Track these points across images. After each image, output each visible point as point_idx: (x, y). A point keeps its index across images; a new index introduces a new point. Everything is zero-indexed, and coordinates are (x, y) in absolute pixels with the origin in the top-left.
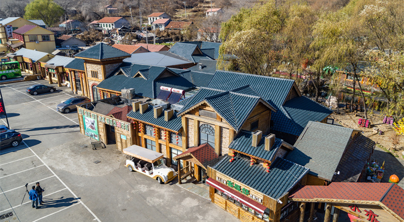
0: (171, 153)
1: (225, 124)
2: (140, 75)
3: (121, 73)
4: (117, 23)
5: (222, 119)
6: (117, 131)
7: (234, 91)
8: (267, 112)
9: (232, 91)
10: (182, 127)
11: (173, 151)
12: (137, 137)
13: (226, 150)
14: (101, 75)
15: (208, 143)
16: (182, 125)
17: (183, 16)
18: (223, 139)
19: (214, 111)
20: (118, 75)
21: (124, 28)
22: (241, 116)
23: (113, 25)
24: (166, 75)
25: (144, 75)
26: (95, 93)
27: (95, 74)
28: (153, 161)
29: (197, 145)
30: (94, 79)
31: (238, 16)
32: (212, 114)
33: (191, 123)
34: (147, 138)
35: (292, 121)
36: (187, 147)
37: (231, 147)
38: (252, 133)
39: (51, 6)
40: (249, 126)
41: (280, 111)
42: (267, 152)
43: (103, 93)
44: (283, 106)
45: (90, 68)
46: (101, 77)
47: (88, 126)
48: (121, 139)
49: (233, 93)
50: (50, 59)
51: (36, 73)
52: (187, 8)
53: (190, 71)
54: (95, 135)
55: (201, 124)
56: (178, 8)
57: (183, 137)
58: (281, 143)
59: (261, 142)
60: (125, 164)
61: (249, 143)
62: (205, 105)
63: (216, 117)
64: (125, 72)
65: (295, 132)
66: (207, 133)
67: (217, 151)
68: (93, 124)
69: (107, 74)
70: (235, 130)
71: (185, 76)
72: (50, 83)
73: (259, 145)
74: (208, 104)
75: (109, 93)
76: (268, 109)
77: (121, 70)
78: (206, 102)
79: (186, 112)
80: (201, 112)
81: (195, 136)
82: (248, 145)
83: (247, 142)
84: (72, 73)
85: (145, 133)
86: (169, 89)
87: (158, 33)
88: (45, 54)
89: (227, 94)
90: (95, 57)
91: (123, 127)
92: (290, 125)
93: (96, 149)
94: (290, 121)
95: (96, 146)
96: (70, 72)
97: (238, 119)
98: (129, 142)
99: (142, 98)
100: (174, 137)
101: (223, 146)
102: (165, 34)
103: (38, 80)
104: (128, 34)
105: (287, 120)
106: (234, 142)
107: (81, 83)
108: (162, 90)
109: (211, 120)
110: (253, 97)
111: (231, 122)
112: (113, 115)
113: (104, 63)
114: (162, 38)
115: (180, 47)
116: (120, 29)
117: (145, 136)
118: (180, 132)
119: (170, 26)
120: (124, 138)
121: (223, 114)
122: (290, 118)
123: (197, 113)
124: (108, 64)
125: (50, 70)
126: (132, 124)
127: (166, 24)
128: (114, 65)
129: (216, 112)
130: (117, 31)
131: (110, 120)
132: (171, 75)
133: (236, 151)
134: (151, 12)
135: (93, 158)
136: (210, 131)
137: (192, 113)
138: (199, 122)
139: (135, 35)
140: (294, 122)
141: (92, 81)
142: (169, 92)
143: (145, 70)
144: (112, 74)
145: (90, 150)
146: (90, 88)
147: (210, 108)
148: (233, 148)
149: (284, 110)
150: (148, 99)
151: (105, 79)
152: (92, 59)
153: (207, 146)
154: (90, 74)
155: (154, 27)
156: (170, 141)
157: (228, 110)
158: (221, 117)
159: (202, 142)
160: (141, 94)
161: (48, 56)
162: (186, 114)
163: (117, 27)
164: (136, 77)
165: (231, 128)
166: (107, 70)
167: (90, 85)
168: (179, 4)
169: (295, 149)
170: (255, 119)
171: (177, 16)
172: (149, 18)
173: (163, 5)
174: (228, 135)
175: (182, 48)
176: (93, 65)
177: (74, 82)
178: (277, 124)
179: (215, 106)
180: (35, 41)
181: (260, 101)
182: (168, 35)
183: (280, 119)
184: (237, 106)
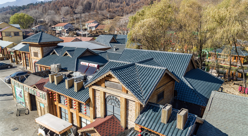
0: (81, 121)
1: (130, 96)
2: (67, 54)
3: (54, 53)
4: (65, 26)
5: (127, 91)
6: (38, 99)
7: (140, 63)
8: (171, 82)
9: (138, 63)
10: (89, 98)
11: (83, 120)
12: (54, 105)
13: (132, 124)
14: (40, 55)
15: (114, 115)
16: (90, 96)
17: (107, 23)
18: (129, 112)
19: (120, 82)
20: (52, 54)
21: (69, 29)
22: (147, 87)
23: (63, 27)
24: (88, 54)
25: (70, 54)
26: (36, 68)
27: (36, 54)
28: (60, 132)
29: (103, 117)
30: (35, 58)
31: (141, 12)
32: (117, 85)
33: (98, 94)
34: (61, 107)
35: (194, 91)
36: (95, 117)
37: (137, 122)
38: (161, 106)
39: (26, 17)
40: (156, 98)
41: (182, 81)
42: (180, 132)
43: (41, 68)
44: (184, 76)
45: (33, 50)
46: (40, 56)
47: (18, 94)
48: (40, 107)
49: (139, 64)
50: (14, 46)
51: (4, 56)
52: (109, 19)
53: (107, 52)
54: (22, 102)
55: (107, 95)
56: (104, 19)
57: (90, 108)
58: (195, 120)
59: (172, 118)
60: (38, 133)
61: (158, 118)
62: (110, 77)
63: (122, 89)
64: (57, 52)
65: (200, 101)
66: (113, 104)
67: (123, 124)
68: (21, 93)
69: (44, 54)
70: (142, 103)
71: (102, 55)
72: (11, 62)
73: (169, 121)
74: (113, 75)
75: (44, 68)
76: (173, 80)
77: (54, 50)
78: (111, 73)
79: (93, 83)
80: (107, 83)
81: (101, 107)
82: (156, 121)
83: (155, 117)
84: (24, 54)
85: (60, 102)
86: (87, 64)
87: (90, 32)
88: (11, 43)
89: (133, 65)
90: (35, 41)
91: (41, 97)
92: (193, 95)
93: (19, 115)
94: (192, 91)
95: (20, 112)
96: (22, 53)
97: (144, 92)
98: (46, 110)
99: (67, 71)
100: (83, 107)
101: (129, 119)
102: (95, 33)
103: (4, 60)
104: (71, 32)
105: (190, 90)
106: (141, 116)
107: (29, 61)
108: (82, 65)
109: (117, 91)
110: (159, 68)
111: (137, 94)
112: (36, 85)
113: (41, 45)
114: (93, 35)
115: (102, 38)
116: (67, 30)
117: (59, 105)
118: (88, 102)
119: (99, 28)
120: (42, 106)
121: (128, 85)
122: (192, 88)
123: (103, 85)
124: (45, 47)
125: (11, 53)
126: (48, 94)
127: (96, 27)
128: (51, 47)
129: (121, 84)
130: (65, 31)
131: (32, 90)
132: (91, 55)
133: (143, 127)
134: (88, 21)
135: (13, 124)
136: (116, 102)
137: (98, 84)
138: (105, 93)
139: (76, 33)
140: (197, 92)
141: (34, 59)
142: (87, 66)
143: (71, 50)
144: (48, 54)
145: (14, 116)
146: (33, 64)
147: (115, 80)
148: (140, 123)
149: (186, 81)
150: (71, 72)
151: (43, 57)
152: (33, 43)
153: (113, 118)
154: (33, 54)
155: (89, 28)
156: (80, 111)
157: (134, 82)
158: (126, 89)
159: (109, 113)
160: (66, 68)
161: (13, 44)
162: (93, 85)
163: (65, 28)
164: (64, 55)
165: (137, 101)
166: (44, 51)
167: (33, 63)
168: (105, 17)
169: (205, 122)
170: (161, 90)
171: (104, 23)
172: (86, 24)
173: (95, 17)
174: (134, 108)
175: (103, 38)
176: (35, 48)
177: (24, 60)
178: (180, 93)
179: (120, 78)
180: (9, 36)
181: (166, 72)
182: (97, 33)
183: (183, 89)
184: (143, 77)
